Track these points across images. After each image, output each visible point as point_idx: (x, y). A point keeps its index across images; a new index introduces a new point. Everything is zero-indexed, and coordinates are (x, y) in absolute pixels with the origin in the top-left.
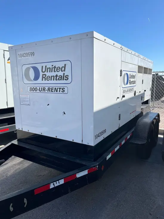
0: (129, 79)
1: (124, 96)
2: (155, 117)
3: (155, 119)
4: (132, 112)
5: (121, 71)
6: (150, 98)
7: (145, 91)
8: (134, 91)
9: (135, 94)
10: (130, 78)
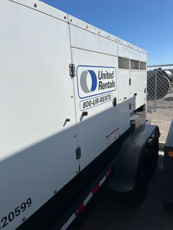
0: (98, 81)
1: (85, 114)
2: (151, 135)
3: (150, 138)
4: (112, 133)
5: (72, 68)
6: (146, 102)
7: (135, 94)
8: (112, 98)
9: (115, 103)
10: (100, 79)
